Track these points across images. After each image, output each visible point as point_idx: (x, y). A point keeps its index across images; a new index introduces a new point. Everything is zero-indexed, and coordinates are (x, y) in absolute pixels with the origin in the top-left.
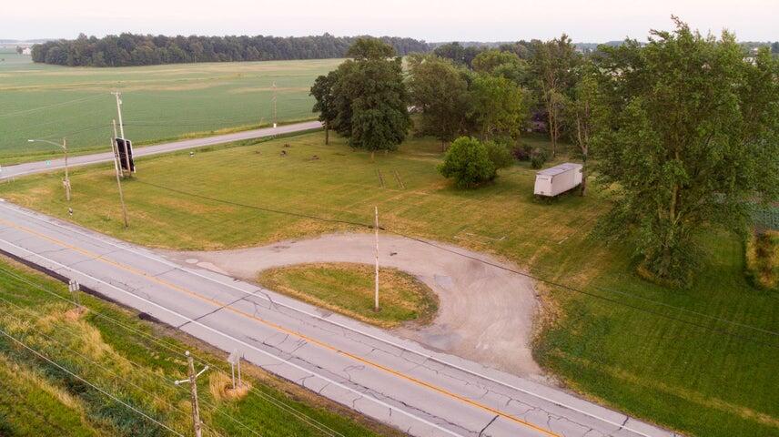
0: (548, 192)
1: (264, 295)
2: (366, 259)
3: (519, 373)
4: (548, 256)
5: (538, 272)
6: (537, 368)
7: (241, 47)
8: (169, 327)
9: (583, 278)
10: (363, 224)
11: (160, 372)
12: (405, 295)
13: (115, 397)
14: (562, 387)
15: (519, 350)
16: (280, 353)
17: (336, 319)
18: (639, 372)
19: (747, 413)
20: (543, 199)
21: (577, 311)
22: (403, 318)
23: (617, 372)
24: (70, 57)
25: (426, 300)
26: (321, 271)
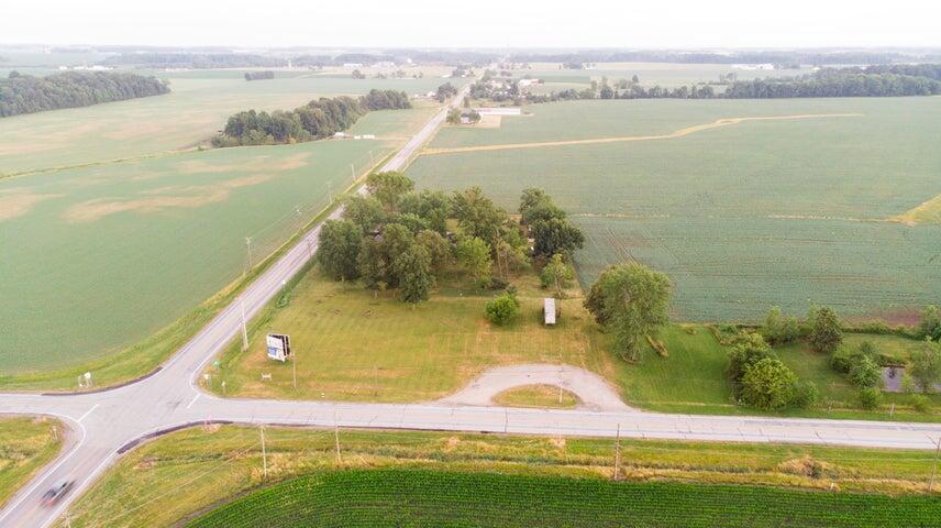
0: (554, 322)
1: (511, 410)
3: (625, 410)
4: (587, 361)
5: (592, 370)
6: (630, 408)
8: (502, 433)
9: (609, 369)
14: (643, 412)
15: (618, 403)
19: (689, 404)
20: (551, 326)
22: (573, 403)
23: (653, 402)
25: (571, 394)
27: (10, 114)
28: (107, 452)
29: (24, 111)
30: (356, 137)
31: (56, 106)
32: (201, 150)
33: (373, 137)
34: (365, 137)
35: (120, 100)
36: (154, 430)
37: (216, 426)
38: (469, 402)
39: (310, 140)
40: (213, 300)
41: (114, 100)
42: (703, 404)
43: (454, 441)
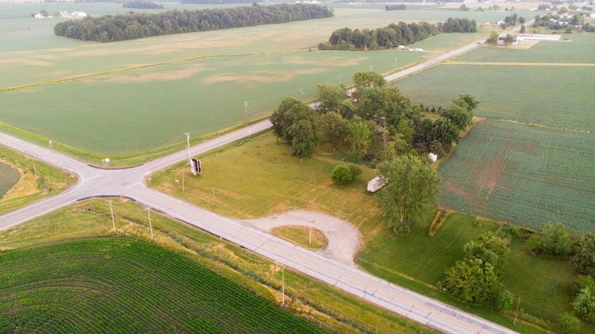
0: (373, 191)
1: (275, 239)
2: (305, 224)
3: (347, 264)
4: (366, 223)
5: (361, 230)
6: (353, 263)
7: (197, 22)
8: (251, 251)
9: (374, 232)
10: (302, 205)
11: (255, 264)
12: (318, 239)
13: (247, 271)
14: (359, 268)
15: (349, 257)
16: (285, 259)
17: (298, 247)
18: (380, 264)
19: (401, 275)
20: (371, 193)
21: (369, 245)
22: (318, 247)
23: (375, 265)
24: (83, 35)
25: (325, 241)
26: (291, 229)
27: (242, 26)
28: (73, 198)
29: (249, 25)
30: (410, 50)
31: (267, 22)
32: (310, 51)
33: (421, 50)
34: (416, 50)
35: (302, 20)
36: (101, 194)
37: (126, 200)
38: (258, 227)
39: (378, 49)
40: (208, 135)
41: (298, 20)
42: (412, 279)
43: (221, 246)
